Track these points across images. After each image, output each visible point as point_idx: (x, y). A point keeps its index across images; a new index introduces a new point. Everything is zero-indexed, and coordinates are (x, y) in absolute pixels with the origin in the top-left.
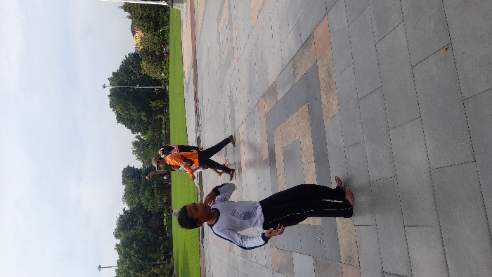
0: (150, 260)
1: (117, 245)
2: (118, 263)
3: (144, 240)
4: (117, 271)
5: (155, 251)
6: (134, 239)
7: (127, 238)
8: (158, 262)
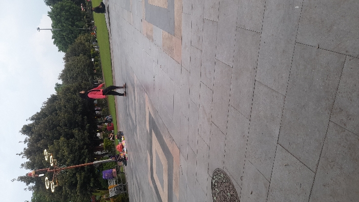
0: (77, 26)
1: (49, 13)
2: (52, 27)
3: (71, 10)
4: (53, 32)
5: (80, 20)
6: (62, 9)
7: (57, 8)
8: (84, 29)
